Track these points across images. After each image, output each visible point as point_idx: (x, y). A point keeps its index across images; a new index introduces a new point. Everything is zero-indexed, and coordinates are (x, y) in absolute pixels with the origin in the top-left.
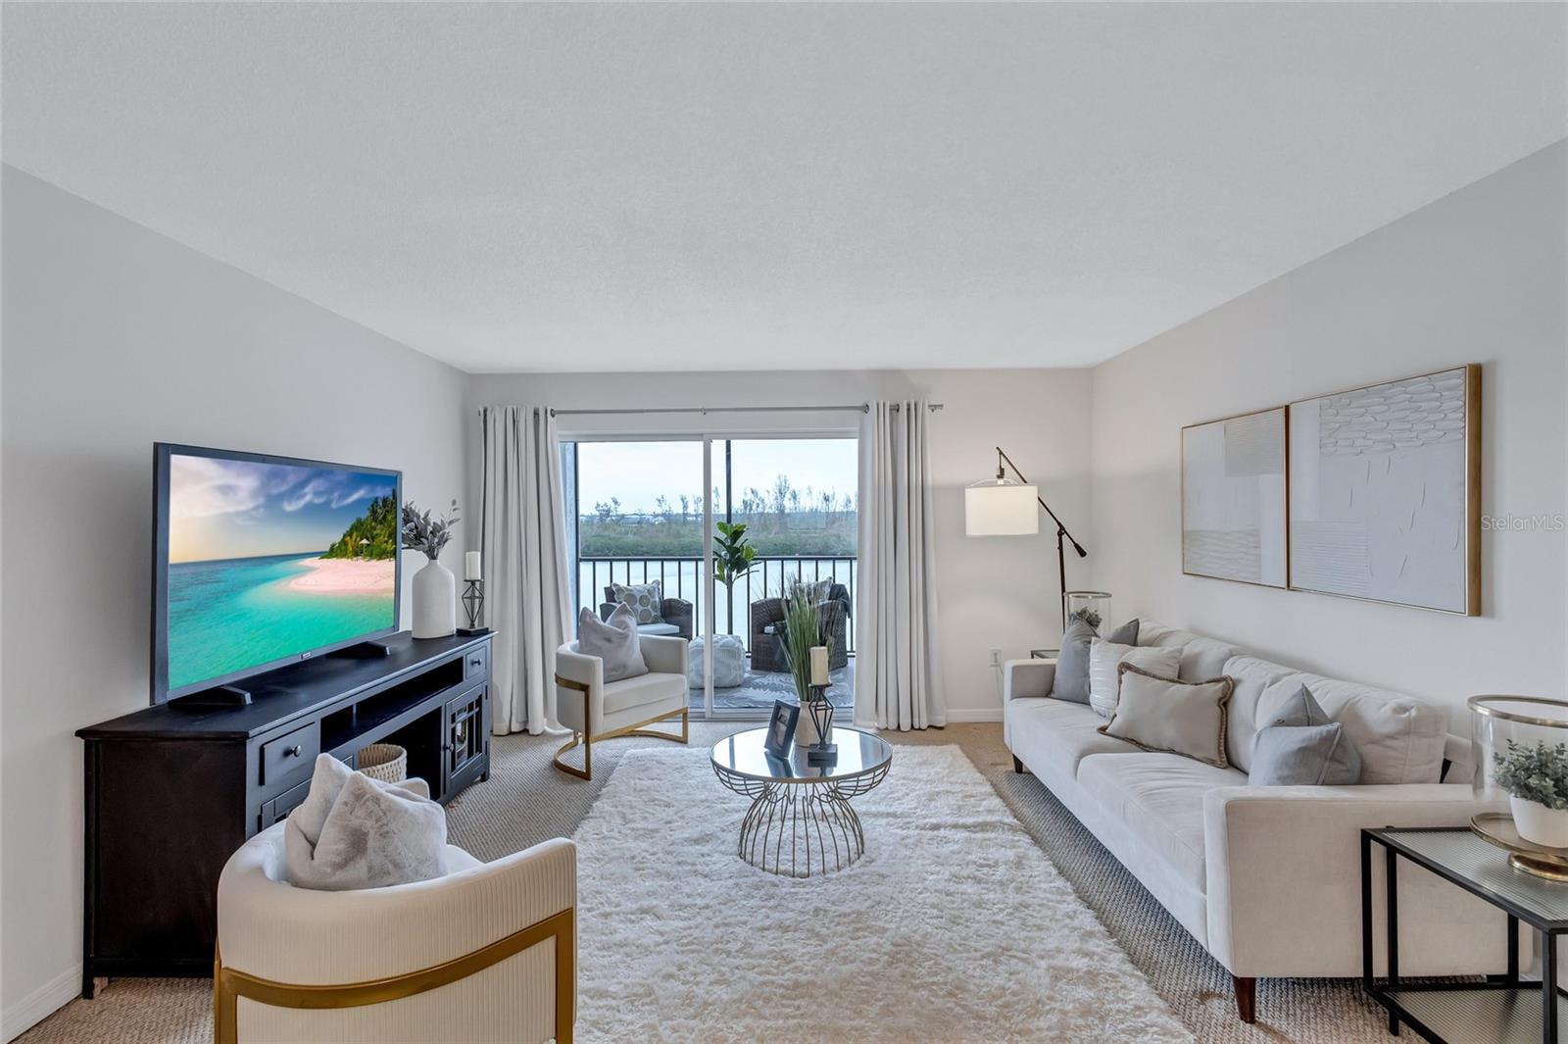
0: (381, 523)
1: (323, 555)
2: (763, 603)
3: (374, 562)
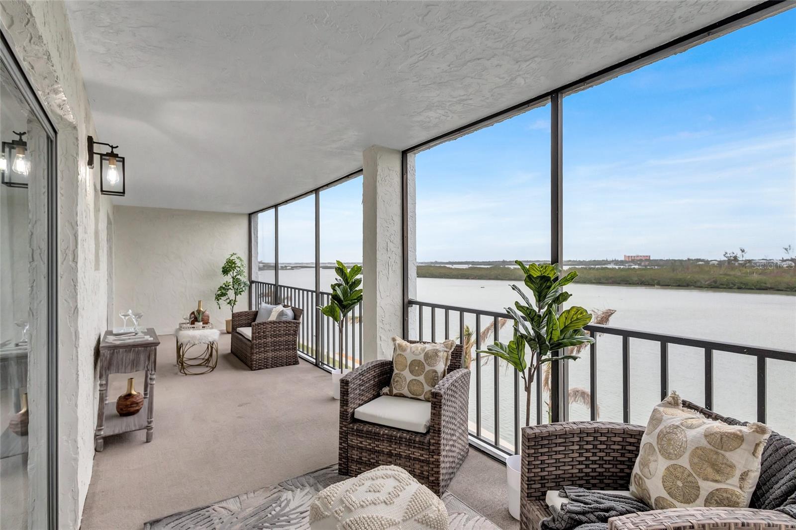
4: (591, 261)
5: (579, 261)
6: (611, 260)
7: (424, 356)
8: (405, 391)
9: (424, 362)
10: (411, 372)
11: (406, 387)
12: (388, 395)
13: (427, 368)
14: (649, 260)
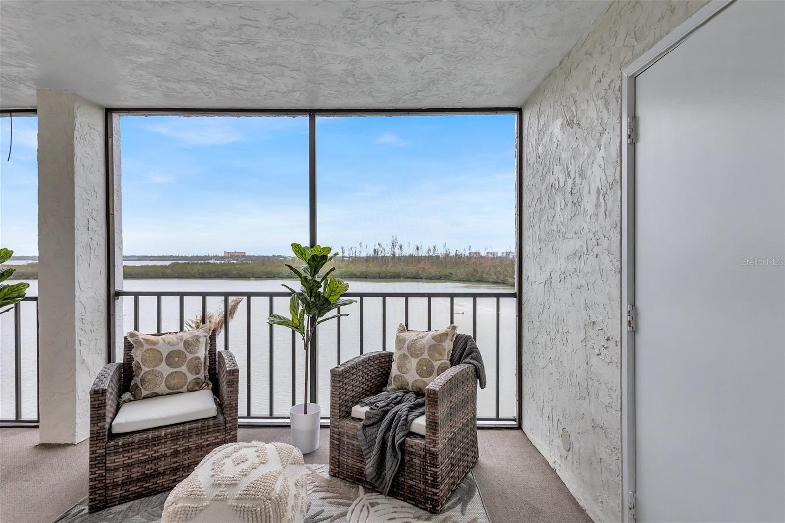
2: (359, 364)
4: (193, 256)
5: (182, 256)
6: (213, 255)
7: (184, 344)
8: (162, 388)
9: (185, 351)
10: (170, 365)
11: (164, 383)
12: (131, 401)
13: (190, 356)
14: (244, 256)
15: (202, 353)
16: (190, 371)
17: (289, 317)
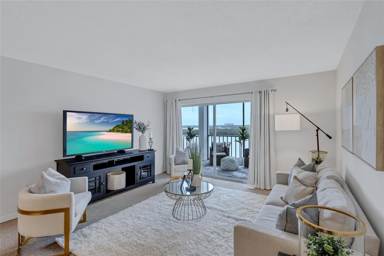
0: (125, 125)
1: (107, 131)
3: (124, 134)
9: (220, 145)
14: (233, 126)
15: (223, 146)
16: (222, 149)
17: (239, 140)
